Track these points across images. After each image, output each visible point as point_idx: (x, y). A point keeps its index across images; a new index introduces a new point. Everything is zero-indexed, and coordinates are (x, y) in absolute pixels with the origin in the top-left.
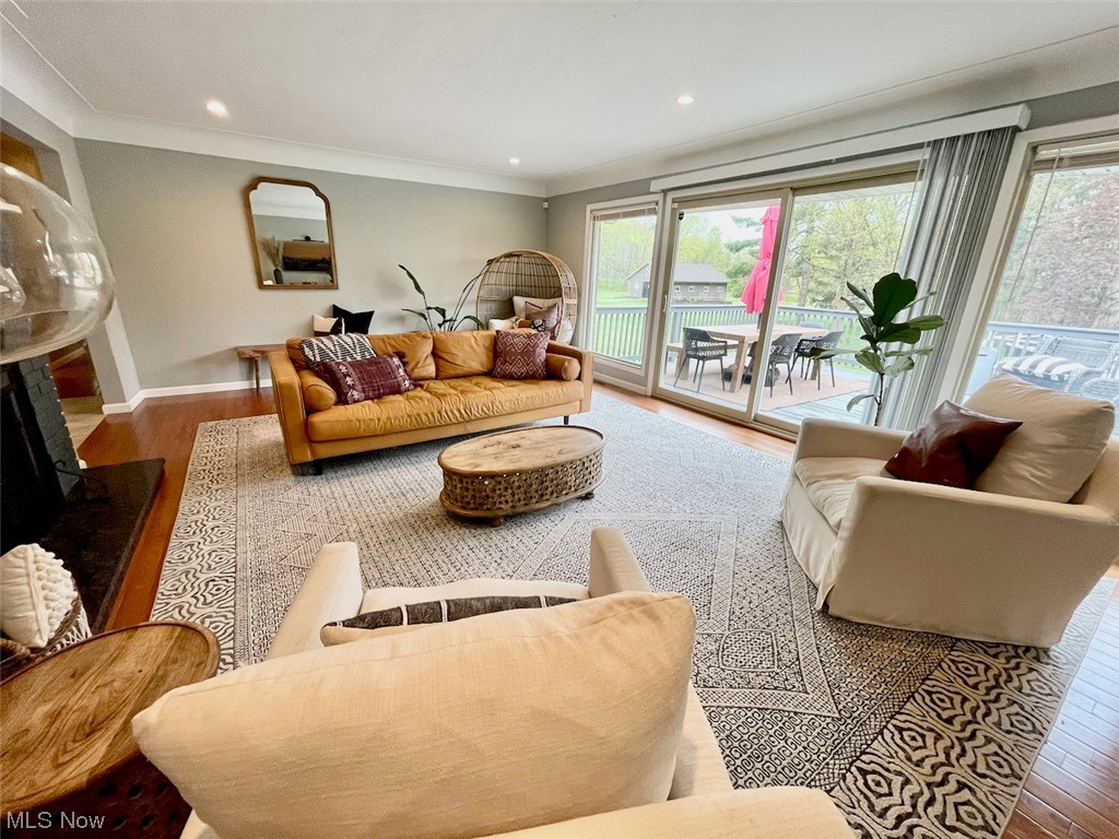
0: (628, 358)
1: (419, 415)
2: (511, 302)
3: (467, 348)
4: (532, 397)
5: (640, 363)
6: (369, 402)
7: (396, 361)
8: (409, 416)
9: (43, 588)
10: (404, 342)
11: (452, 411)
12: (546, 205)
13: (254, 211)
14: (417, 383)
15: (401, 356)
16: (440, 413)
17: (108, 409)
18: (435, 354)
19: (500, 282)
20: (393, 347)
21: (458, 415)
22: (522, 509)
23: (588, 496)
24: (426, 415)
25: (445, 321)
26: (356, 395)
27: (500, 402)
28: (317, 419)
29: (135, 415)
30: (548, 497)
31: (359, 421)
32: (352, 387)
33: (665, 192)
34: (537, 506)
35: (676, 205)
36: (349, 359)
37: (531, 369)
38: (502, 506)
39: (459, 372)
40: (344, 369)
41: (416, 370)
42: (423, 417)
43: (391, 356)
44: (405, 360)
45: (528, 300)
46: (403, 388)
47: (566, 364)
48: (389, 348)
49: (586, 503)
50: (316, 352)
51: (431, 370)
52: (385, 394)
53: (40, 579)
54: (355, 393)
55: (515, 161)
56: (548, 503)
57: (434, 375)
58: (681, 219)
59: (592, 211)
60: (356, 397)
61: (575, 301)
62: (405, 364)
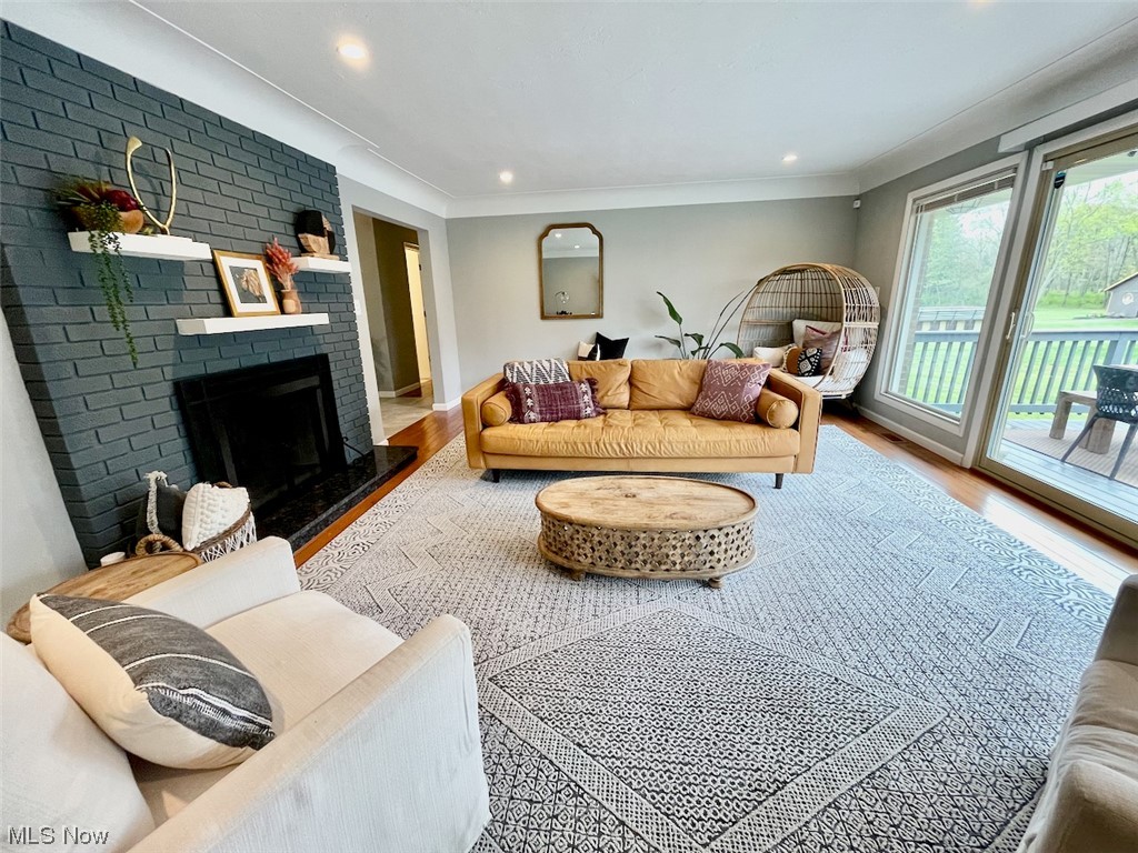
0: (940, 406)
1: (575, 443)
2: (790, 325)
3: (666, 378)
4: (715, 442)
5: (959, 416)
6: (544, 424)
7: (585, 387)
8: (566, 443)
9: (202, 514)
10: (599, 368)
11: (611, 445)
12: (857, 204)
13: (545, 256)
14: (603, 410)
15: (592, 382)
16: (597, 444)
17: (437, 407)
18: (631, 381)
19: (775, 303)
20: (588, 373)
21: (618, 450)
22: (601, 571)
23: (711, 584)
24: (583, 444)
25: (700, 348)
26: (533, 416)
27: (670, 442)
28: (488, 432)
29: (450, 415)
30: (638, 566)
31: (520, 440)
32: (531, 409)
33: (1030, 147)
34: (620, 573)
35: (1050, 165)
36: (542, 383)
37: (734, 409)
38: (582, 559)
39: (652, 404)
40: (528, 391)
41: (606, 398)
42: (580, 445)
43: (581, 382)
44: (596, 387)
45: (813, 324)
46: (583, 414)
47: (774, 406)
48: (584, 373)
49: (702, 592)
50: (515, 374)
51: (624, 398)
52: (562, 419)
53: (202, 507)
54: (532, 414)
55: (790, 158)
56: (636, 574)
57: (626, 404)
58: (1057, 186)
59: (914, 201)
60: (532, 417)
61: (875, 325)
62: (593, 392)
